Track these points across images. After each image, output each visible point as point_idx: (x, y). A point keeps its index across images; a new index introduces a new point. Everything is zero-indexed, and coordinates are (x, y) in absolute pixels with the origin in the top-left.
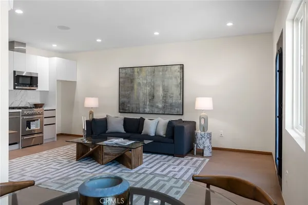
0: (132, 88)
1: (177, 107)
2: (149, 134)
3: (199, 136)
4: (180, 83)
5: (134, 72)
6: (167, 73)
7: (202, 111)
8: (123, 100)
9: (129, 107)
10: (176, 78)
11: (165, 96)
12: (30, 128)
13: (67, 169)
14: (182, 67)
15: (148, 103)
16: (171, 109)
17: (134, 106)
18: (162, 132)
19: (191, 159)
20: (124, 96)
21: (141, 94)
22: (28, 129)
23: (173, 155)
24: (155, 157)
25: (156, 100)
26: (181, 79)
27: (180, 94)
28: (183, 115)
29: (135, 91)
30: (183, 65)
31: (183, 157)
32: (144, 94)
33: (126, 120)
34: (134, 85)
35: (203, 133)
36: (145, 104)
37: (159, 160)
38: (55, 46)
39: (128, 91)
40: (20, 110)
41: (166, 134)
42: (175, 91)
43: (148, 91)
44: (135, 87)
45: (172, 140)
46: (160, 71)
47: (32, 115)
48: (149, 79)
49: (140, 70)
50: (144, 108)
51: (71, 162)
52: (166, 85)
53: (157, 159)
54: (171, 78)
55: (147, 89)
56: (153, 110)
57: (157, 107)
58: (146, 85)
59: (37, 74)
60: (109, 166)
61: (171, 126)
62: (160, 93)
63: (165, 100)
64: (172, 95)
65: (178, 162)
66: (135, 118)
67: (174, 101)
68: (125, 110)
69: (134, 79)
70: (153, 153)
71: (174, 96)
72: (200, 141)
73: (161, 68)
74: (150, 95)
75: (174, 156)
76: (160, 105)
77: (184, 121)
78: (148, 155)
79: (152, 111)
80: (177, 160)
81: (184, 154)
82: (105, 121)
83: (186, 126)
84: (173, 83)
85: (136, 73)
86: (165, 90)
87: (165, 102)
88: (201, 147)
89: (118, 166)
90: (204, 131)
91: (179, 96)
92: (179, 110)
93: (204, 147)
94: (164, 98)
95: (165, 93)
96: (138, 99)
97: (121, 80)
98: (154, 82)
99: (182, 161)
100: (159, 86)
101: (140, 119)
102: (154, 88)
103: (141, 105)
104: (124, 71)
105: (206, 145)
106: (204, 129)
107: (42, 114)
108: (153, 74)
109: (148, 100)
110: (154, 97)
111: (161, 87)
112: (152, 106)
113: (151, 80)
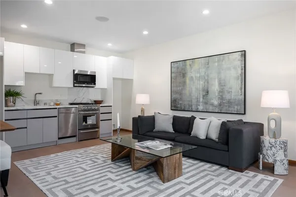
0: (185, 82)
1: (237, 105)
2: (198, 137)
3: (267, 144)
4: (241, 75)
5: (185, 65)
6: (223, 63)
7: (272, 109)
8: (174, 96)
9: (181, 104)
10: (235, 68)
11: (221, 92)
12: (86, 122)
13: (98, 171)
14: (244, 54)
15: (201, 100)
16: (229, 107)
17: (186, 103)
18: (214, 135)
19: (255, 176)
20: (176, 93)
21: (194, 89)
22: (84, 123)
23: (228, 167)
24: (203, 166)
25: (211, 95)
26: (242, 70)
27: (241, 89)
28: (245, 114)
29: (188, 86)
30: (245, 51)
31: (242, 172)
32: (197, 89)
33: (175, 119)
34: (186, 79)
35: (273, 140)
36: (198, 101)
37: (206, 173)
38: (110, 45)
39: (180, 86)
40: (77, 106)
41: (219, 138)
42: (234, 85)
43: (201, 87)
44: (188, 81)
45: (225, 148)
46: (215, 62)
47: (89, 110)
48: (203, 71)
49: (192, 62)
50: (197, 105)
51: (106, 162)
52: (223, 78)
53: (205, 170)
54: (229, 69)
55: (201, 84)
56: (208, 107)
57: (212, 105)
58: (199, 78)
59: (95, 72)
60: (140, 174)
61: (225, 128)
62: (215, 88)
63: (222, 96)
64: (230, 90)
65: (233, 178)
66: (186, 116)
67: (233, 97)
68: (177, 107)
69: (185, 73)
70: (202, 160)
71: (233, 90)
72: (269, 152)
73: (216, 58)
74: (203, 90)
75: (229, 169)
76: (216, 102)
77: (245, 123)
78: (196, 162)
79: (206, 109)
80: (232, 175)
81: (244, 167)
82: (152, 119)
83: (246, 130)
84: (232, 76)
85: (188, 67)
86: (222, 84)
87: (221, 98)
88: (271, 161)
89: (151, 174)
90: (274, 137)
91: (240, 91)
92: (239, 108)
93: (275, 161)
94: (221, 94)
95: (222, 88)
96: (190, 95)
97: (173, 75)
98: (208, 76)
99: (239, 179)
100: (215, 79)
101: (191, 118)
102: (208, 83)
103: (194, 101)
104: (176, 65)
105: (278, 159)
106: (275, 134)
107: (98, 110)
108: (207, 66)
109: (202, 96)
110: (208, 92)
111: (217, 80)
112: (206, 103)
113: (205, 73)
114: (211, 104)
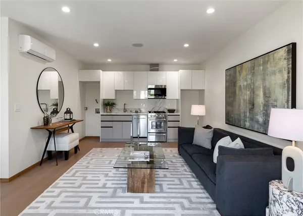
0: (235, 92)
4: (288, 81)
6: (268, 65)
8: (228, 108)
9: (232, 117)
10: (280, 71)
11: (266, 105)
14: (290, 48)
15: (248, 114)
17: (236, 117)
20: (229, 104)
21: (242, 101)
25: (256, 110)
26: (289, 73)
32: (244, 100)
34: (235, 89)
36: (245, 115)
39: (232, 97)
42: (280, 96)
43: (248, 98)
44: (237, 91)
46: (260, 65)
48: (249, 78)
49: (241, 68)
50: (245, 121)
52: (268, 86)
54: (274, 73)
55: (247, 94)
56: (253, 125)
57: (257, 122)
58: (246, 87)
59: (166, 86)
62: (260, 99)
63: (266, 111)
64: (275, 103)
68: (230, 121)
69: (236, 82)
71: (278, 103)
73: (261, 60)
74: (250, 102)
76: (261, 119)
79: (252, 127)
84: (277, 82)
85: (238, 73)
86: (266, 95)
87: (266, 114)
91: (286, 105)
94: (266, 108)
95: (267, 100)
96: (239, 108)
97: (228, 84)
98: (254, 84)
100: (260, 88)
102: (254, 93)
103: (242, 116)
104: (229, 73)
108: (253, 71)
109: (248, 110)
110: (253, 105)
111: (262, 89)
112: (252, 119)
113: (251, 80)
114: (255, 121)
